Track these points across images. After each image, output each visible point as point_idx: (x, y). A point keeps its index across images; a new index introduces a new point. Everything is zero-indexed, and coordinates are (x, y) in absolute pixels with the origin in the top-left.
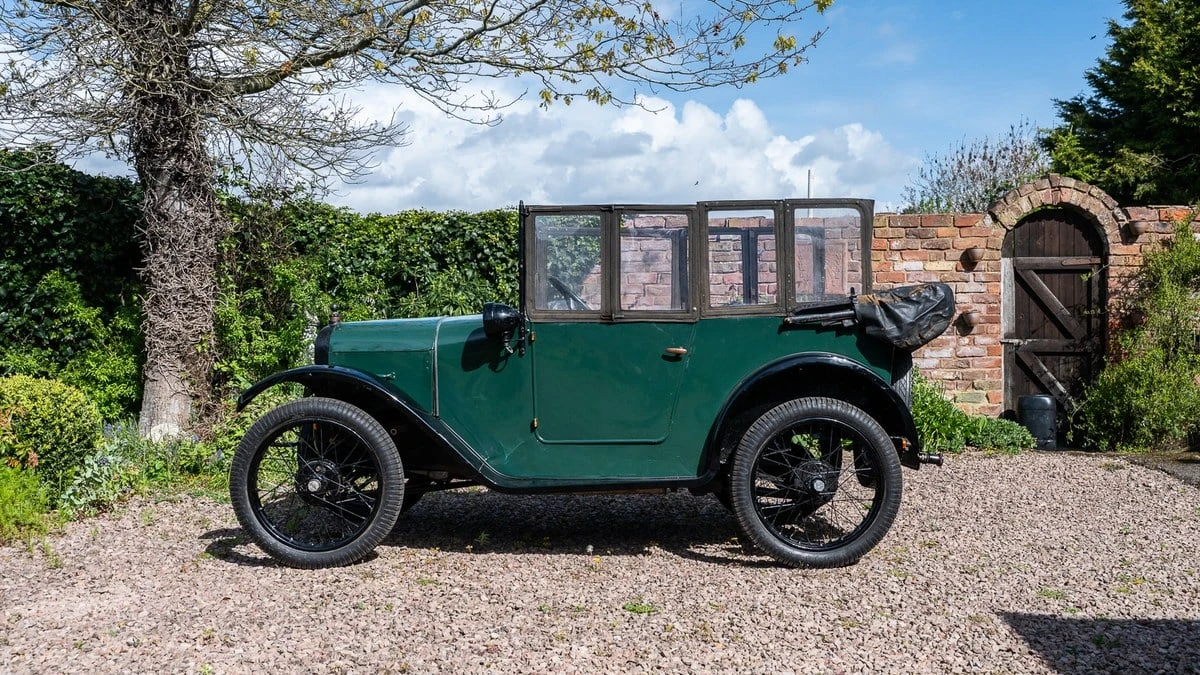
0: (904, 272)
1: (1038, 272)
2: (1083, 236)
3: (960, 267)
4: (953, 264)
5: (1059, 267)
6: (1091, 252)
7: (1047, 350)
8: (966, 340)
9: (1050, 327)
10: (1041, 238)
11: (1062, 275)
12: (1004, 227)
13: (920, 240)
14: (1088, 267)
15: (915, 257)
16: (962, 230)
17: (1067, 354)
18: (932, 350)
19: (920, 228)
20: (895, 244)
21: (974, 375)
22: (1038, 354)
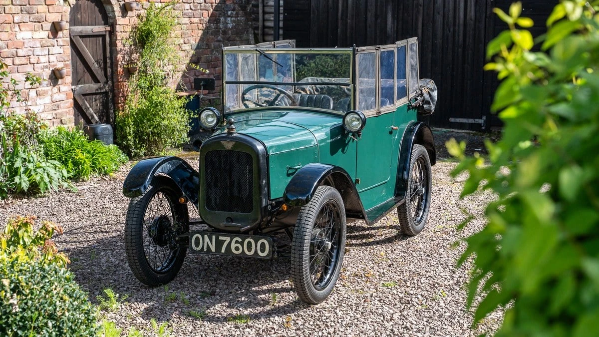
0: (22, 40)
1: (81, 37)
2: (99, 11)
3: (51, 36)
4: (47, 33)
5: (91, 33)
6: (103, 22)
7: (88, 92)
8: (55, 89)
9: (88, 76)
10: (80, 12)
11: (91, 39)
12: (70, 5)
13: (28, 15)
14: (104, 33)
15: (27, 29)
16: (49, 6)
17: (95, 94)
18: (40, 99)
19: (28, 6)
20: (17, 19)
21: (61, 114)
22: (84, 95)
